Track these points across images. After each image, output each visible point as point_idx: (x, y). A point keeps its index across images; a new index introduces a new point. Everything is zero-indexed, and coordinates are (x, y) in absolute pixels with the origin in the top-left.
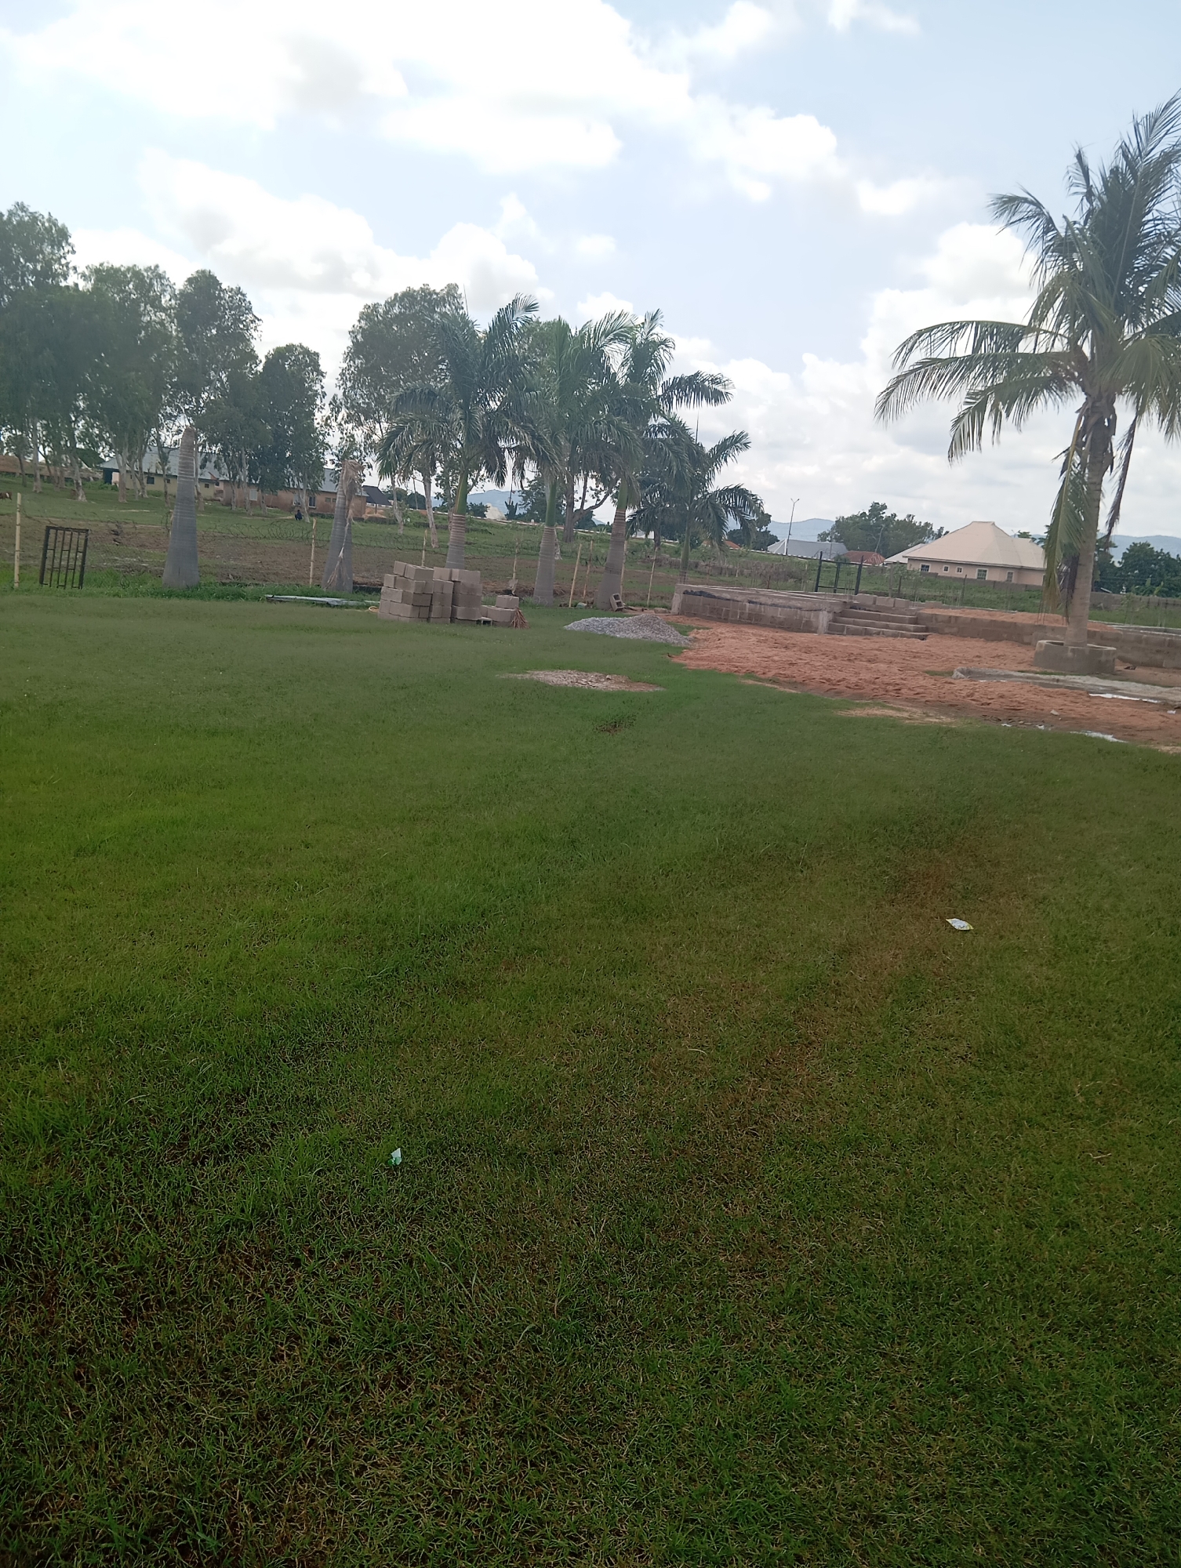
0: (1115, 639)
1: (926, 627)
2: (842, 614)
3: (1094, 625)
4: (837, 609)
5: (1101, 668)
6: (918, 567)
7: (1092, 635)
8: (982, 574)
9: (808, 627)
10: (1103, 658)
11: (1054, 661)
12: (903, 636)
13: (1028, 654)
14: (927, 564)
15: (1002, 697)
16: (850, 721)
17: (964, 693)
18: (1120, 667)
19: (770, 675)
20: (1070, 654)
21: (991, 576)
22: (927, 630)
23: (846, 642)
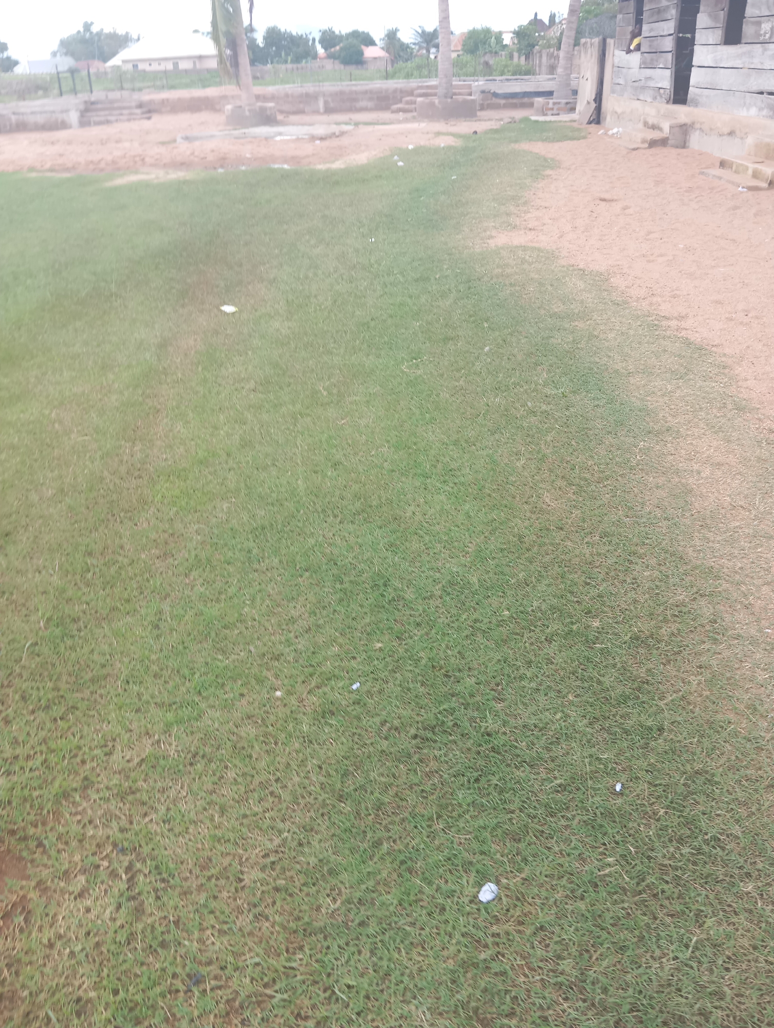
0: (273, 98)
1: (149, 110)
2: (87, 110)
3: (258, 90)
4: (82, 107)
5: (267, 119)
6: (129, 67)
7: (258, 97)
8: (176, 65)
9: (64, 125)
10: (268, 113)
11: (238, 120)
12: (134, 119)
13: (220, 118)
14: (135, 63)
15: (213, 151)
16: (116, 189)
17: (188, 153)
18: (280, 117)
19: (48, 166)
20: (247, 113)
21: (183, 65)
22: (150, 111)
23: (95, 132)
